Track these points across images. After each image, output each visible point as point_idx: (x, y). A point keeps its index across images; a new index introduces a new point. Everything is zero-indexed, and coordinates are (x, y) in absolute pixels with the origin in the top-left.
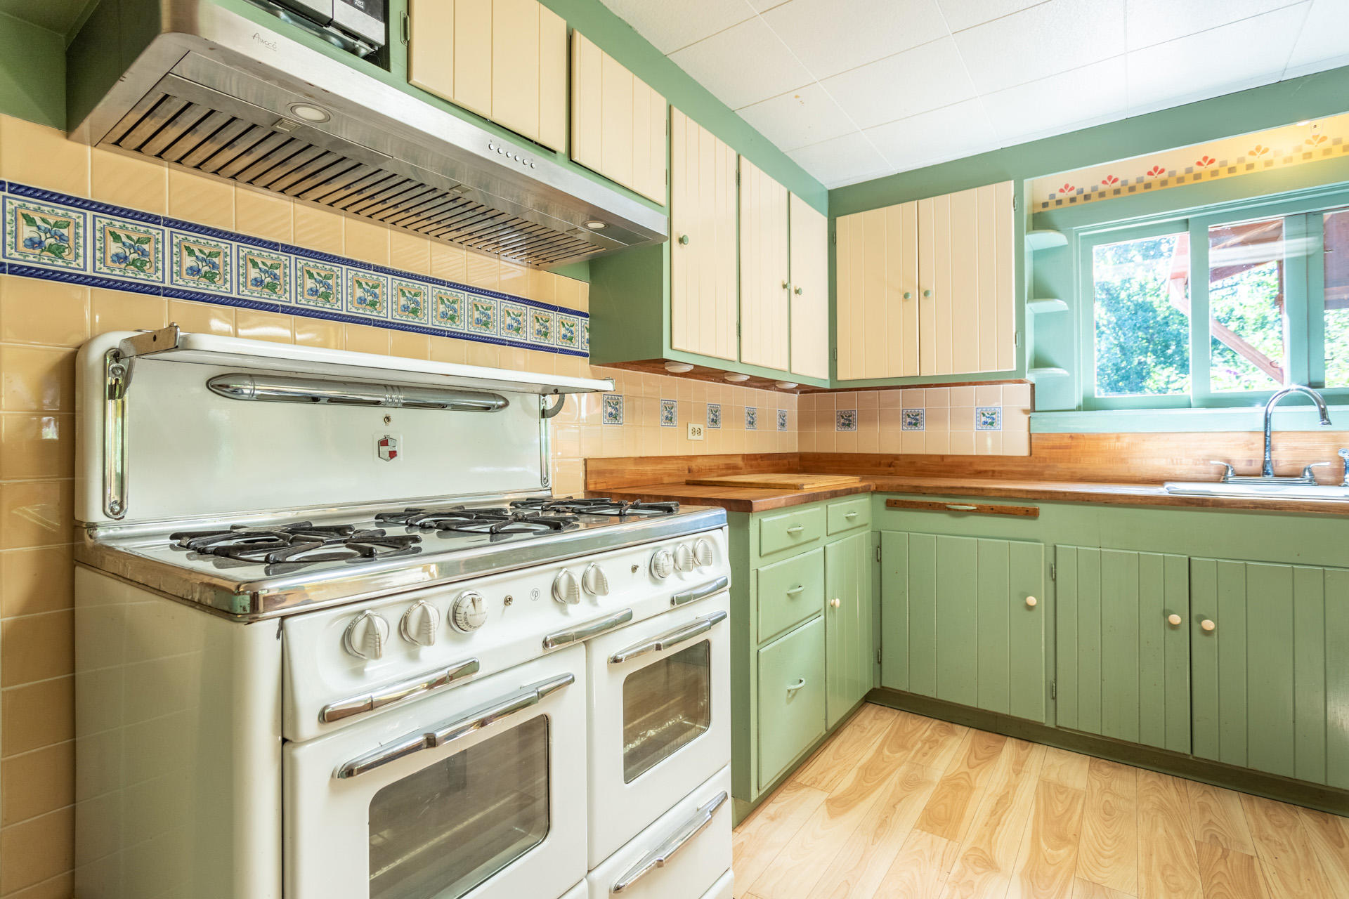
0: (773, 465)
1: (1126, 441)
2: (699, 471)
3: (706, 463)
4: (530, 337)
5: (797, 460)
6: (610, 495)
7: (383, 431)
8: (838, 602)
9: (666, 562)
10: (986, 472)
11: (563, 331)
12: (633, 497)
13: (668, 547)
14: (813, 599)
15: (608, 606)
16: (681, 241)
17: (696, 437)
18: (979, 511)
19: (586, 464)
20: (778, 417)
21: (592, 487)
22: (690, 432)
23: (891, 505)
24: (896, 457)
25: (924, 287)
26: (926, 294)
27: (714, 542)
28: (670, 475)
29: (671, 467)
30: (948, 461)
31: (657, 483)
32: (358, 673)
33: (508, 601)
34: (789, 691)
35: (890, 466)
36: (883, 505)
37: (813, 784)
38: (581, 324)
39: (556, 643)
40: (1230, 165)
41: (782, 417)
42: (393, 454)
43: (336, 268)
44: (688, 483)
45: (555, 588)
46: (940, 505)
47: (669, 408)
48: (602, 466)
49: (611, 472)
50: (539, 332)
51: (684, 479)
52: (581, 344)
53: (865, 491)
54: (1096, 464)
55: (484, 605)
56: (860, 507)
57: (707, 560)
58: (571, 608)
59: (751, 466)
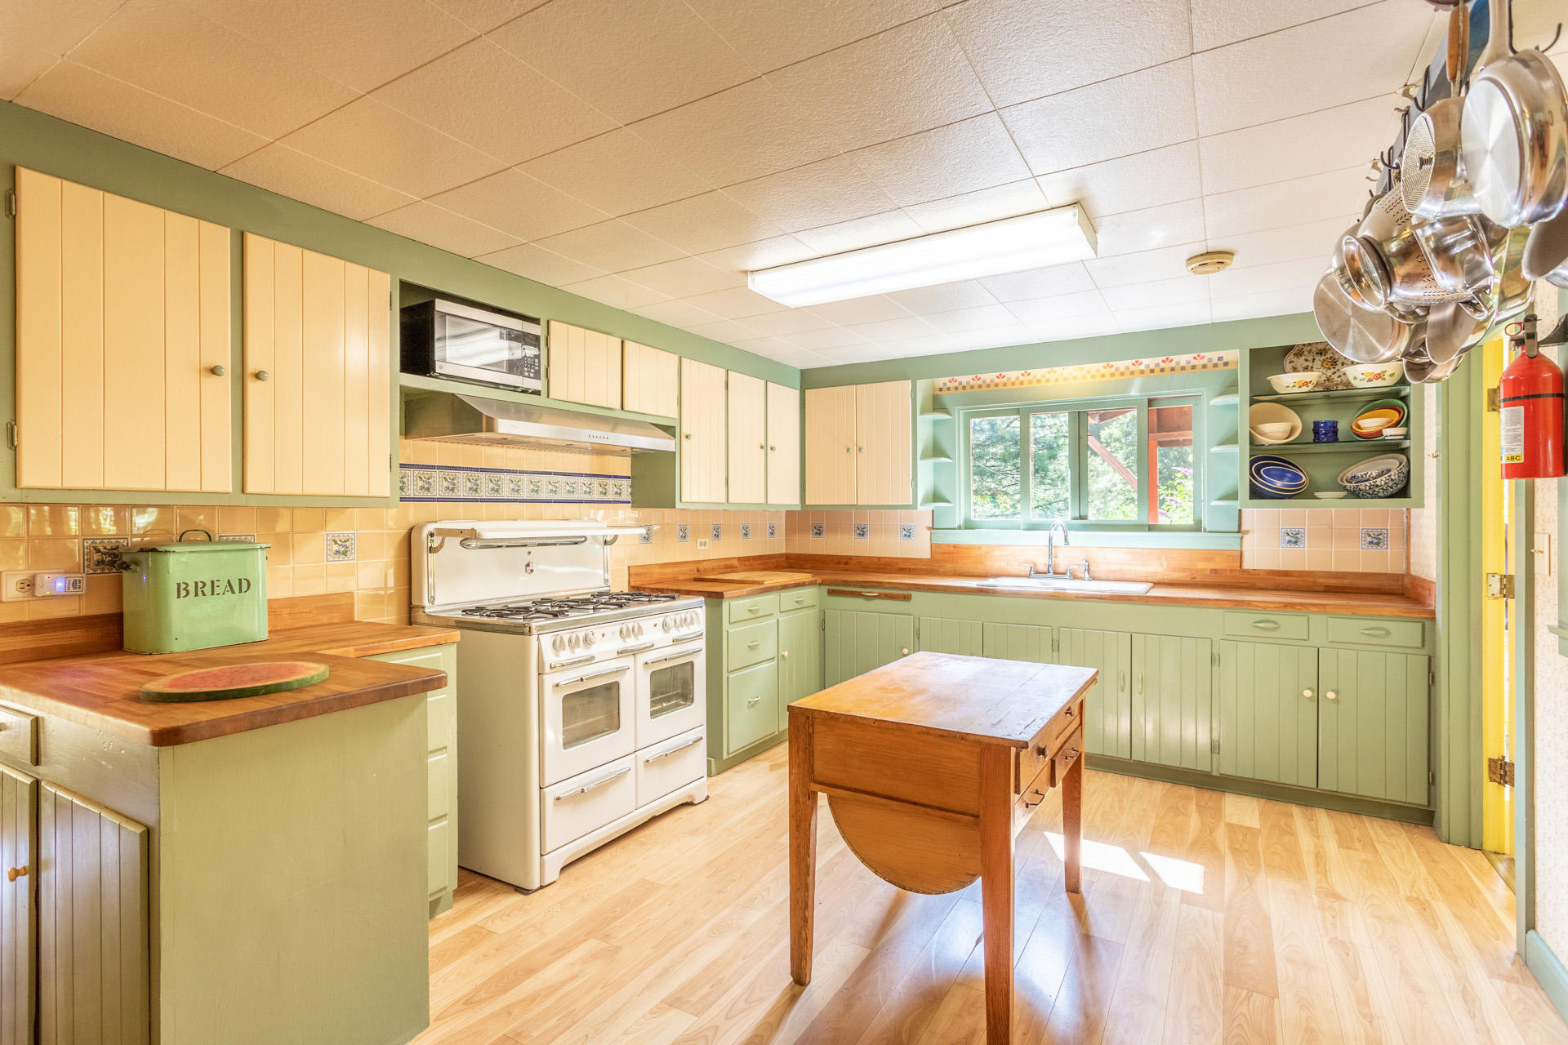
0: (763, 564)
1: (984, 550)
2: (704, 571)
3: (710, 565)
4: (596, 496)
5: (784, 559)
6: (644, 589)
7: (528, 558)
8: (786, 654)
9: (670, 623)
10: (906, 569)
11: (616, 490)
12: (658, 590)
13: (672, 616)
14: (768, 649)
15: (643, 640)
16: (687, 437)
17: (703, 548)
18: (880, 596)
19: (629, 570)
20: (768, 528)
21: (632, 584)
22: (698, 544)
23: (831, 593)
24: (850, 558)
25: (860, 445)
26: (860, 449)
27: (697, 614)
28: (684, 574)
29: (685, 568)
30: (882, 561)
31: (676, 580)
32: (557, 655)
33: (603, 635)
34: (749, 702)
35: (846, 564)
36: (826, 593)
37: (766, 759)
38: (626, 483)
39: (622, 653)
40: (1039, 378)
41: (772, 528)
42: (532, 571)
43: (502, 475)
44: (696, 580)
45: (621, 632)
46: (858, 592)
47: (684, 530)
48: (640, 570)
49: (645, 574)
50: (601, 493)
51: (692, 577)
52: (626, 496)
53: (812, 584)
54: (967, 565)
55: (596, 635)
56: (810, 595)
57: (692, 623)
58: (627, 640)
59: (745, 565)
